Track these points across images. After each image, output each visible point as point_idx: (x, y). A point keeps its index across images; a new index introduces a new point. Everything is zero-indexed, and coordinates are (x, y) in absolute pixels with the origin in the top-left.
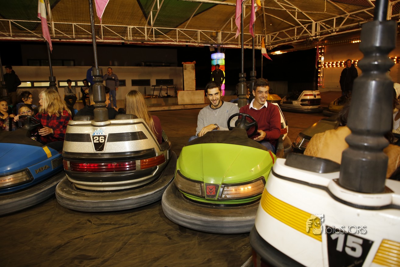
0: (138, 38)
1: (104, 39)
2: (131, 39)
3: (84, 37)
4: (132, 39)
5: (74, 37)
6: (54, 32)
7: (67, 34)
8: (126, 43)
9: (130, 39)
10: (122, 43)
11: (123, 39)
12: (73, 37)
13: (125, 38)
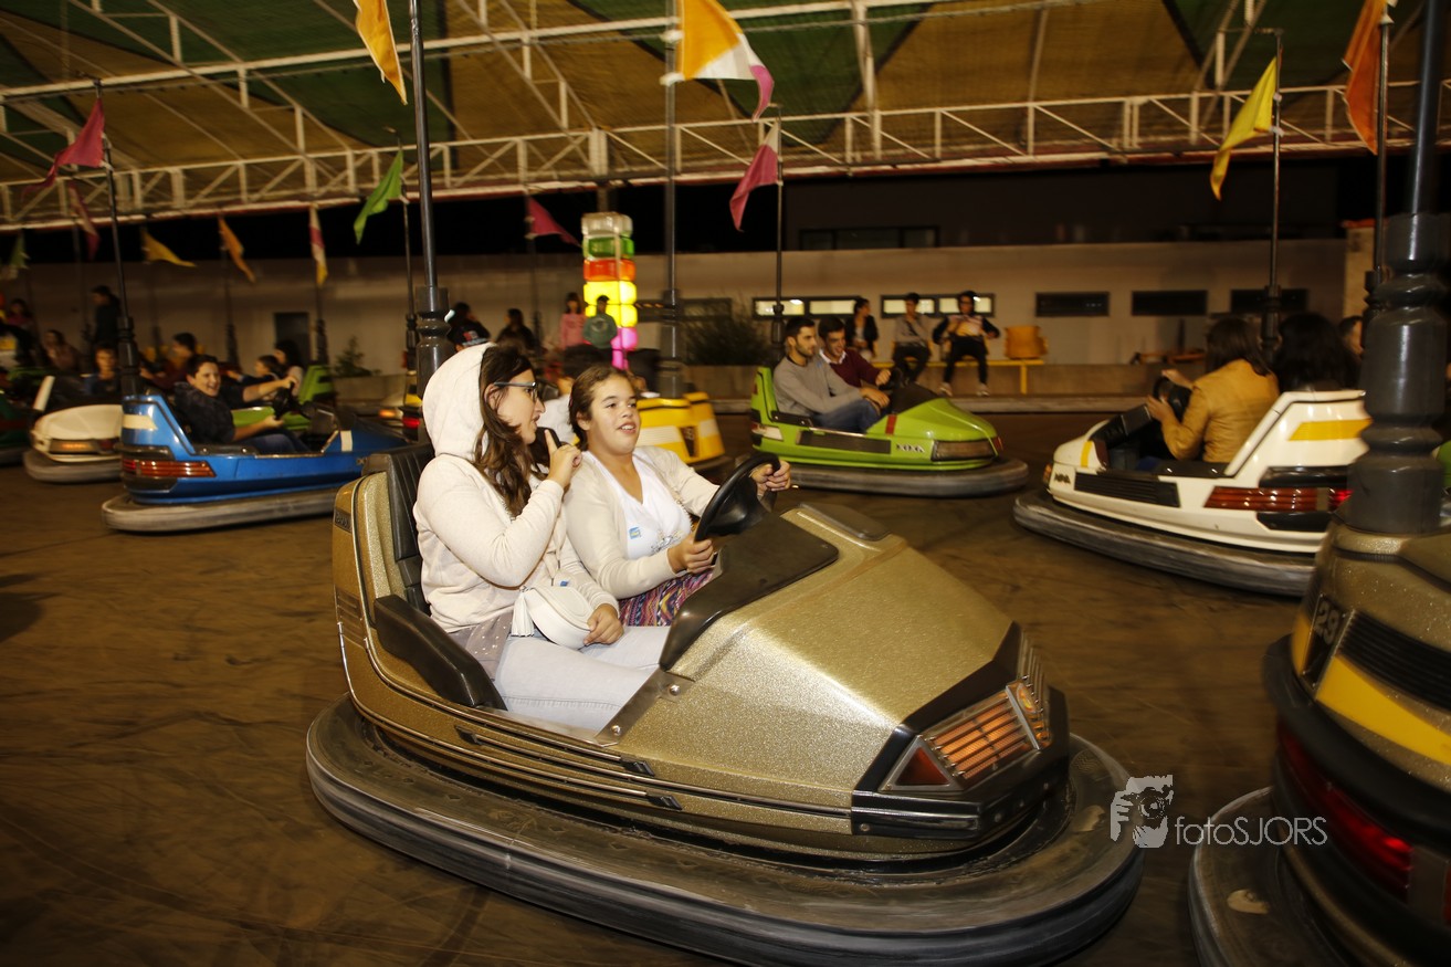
0: (1163, 139)
1: (1035, 153)
2: (1136, 147)
3: (972, 151)
4: (1140, 144)
5: (938, 155)
6: (877, 143)
7: (914, 146)
8: (1115, 161)
9: (1131, 144)
10: (1103, 162)
11: (1103, 148)
12: (934, 152)
13: (1113, 144)
